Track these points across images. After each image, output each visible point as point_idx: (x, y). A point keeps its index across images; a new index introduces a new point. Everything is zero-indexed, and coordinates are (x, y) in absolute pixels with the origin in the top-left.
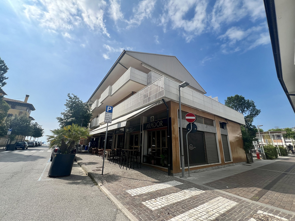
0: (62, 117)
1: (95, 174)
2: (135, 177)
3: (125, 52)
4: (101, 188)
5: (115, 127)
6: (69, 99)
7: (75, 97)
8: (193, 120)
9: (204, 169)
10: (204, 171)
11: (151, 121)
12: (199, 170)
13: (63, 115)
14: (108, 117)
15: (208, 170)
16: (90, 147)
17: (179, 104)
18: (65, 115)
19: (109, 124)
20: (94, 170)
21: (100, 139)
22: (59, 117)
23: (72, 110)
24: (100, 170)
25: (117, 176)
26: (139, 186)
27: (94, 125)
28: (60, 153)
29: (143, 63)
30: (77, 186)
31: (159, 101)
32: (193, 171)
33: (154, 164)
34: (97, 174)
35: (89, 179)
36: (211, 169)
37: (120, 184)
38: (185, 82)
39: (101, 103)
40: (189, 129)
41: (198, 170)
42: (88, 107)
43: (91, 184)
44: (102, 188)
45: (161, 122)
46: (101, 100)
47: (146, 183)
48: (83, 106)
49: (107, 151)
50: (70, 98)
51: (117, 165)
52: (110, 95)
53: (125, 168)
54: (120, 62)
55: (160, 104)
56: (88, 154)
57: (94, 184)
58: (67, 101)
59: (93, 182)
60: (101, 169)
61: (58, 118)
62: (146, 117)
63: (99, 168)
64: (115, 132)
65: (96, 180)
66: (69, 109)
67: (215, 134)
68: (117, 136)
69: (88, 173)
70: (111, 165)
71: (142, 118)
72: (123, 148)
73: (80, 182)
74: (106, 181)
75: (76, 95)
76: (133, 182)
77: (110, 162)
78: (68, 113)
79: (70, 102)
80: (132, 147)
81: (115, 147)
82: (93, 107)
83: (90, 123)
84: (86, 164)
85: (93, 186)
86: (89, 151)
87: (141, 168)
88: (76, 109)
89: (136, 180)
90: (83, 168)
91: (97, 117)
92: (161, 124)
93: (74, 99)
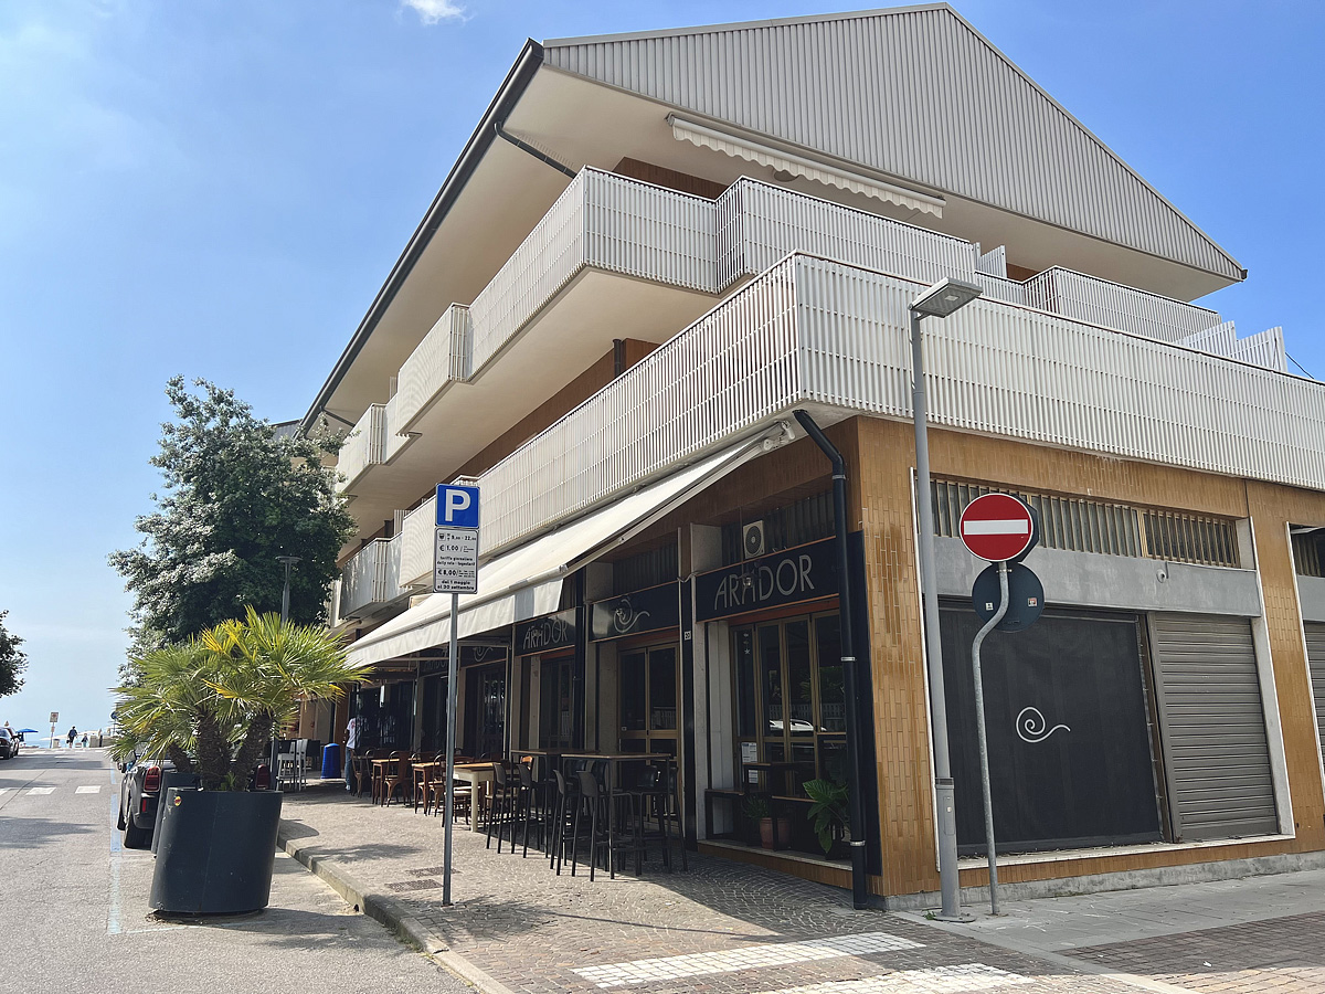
0: (151, 549)
1: (406, 902)
2: (639, 914)
3: (535, 57)
4: (442, 962)
5: (502, 615)
6: (180, 423)
7: (219, 399)
8: (1016, 540)
9: (1140, 876)
10: (1134, 887)
11: (748, 555)
12: (1093, 883)
13: (152, 539)
14: (454, 554)
15: (1172, 881)
16: (357, 751)
17: (912, 429)
18: (169, 538)
19: (464, 600)
20: (396, 885)
21: (418, 690)
22: (126, 550)
23: (207, 500)
24: (432, 884)
25: (530, 910)
26: (652, 953)
27: (367, 596)
28: (196, 783)
29: (676, 114)
30: (318, 953)
31: (778, 423)
32: (1041, 886)
33: (777, 847)
34: (416, 904)
35: (372, 927)
36: (1200, 876)
37: (544, 945)
38: (945, 281)
39: (404, 432)
40: (989, 606)
41: (1084, 879)
42: (313, 464)
43: (386, 947)
44: (444, 959)
45: (805, 561)
46: (400, 410)
47: (696, 941)
48: (279, 463)
49: (473, 769)
50: (189, 411)
51: (539, 858)
52: (463, 373)
53: (583, 870)
54: (511, 124)
55: (785, 442)
56: (347, 801)
57: (402, 947)
58: (171, 431)
59: (399, 939)
60: (440, 879)
61: (122, 561)
62: (717, 530)
63: (425, 872)
64: (520, 640)
65: (414, 928)
66: (186, 488)
67: (1248, 622)
68: (536, 666)
69: (366, 900)
70: (501, 856)
71: (686, 536)
72: (578, 745)
73: (326, 940)
74: (469, 930)
75: (222, 387)
76: (616, 937)
77: (494, 841)
78: (187, 522)
79: (191, 440)
80: (640, 734)
81: (524, 744)
82: (350, 462)
83: (338, 584)
84: (342, 855)
85: (397, 954)
86: (353, 781)
87: (686, 870)
88: (237, 486)
89: (644, 929)
90: (331, 878)
91: (388, 530)
92: (804, 574)
93: (213, 413)
